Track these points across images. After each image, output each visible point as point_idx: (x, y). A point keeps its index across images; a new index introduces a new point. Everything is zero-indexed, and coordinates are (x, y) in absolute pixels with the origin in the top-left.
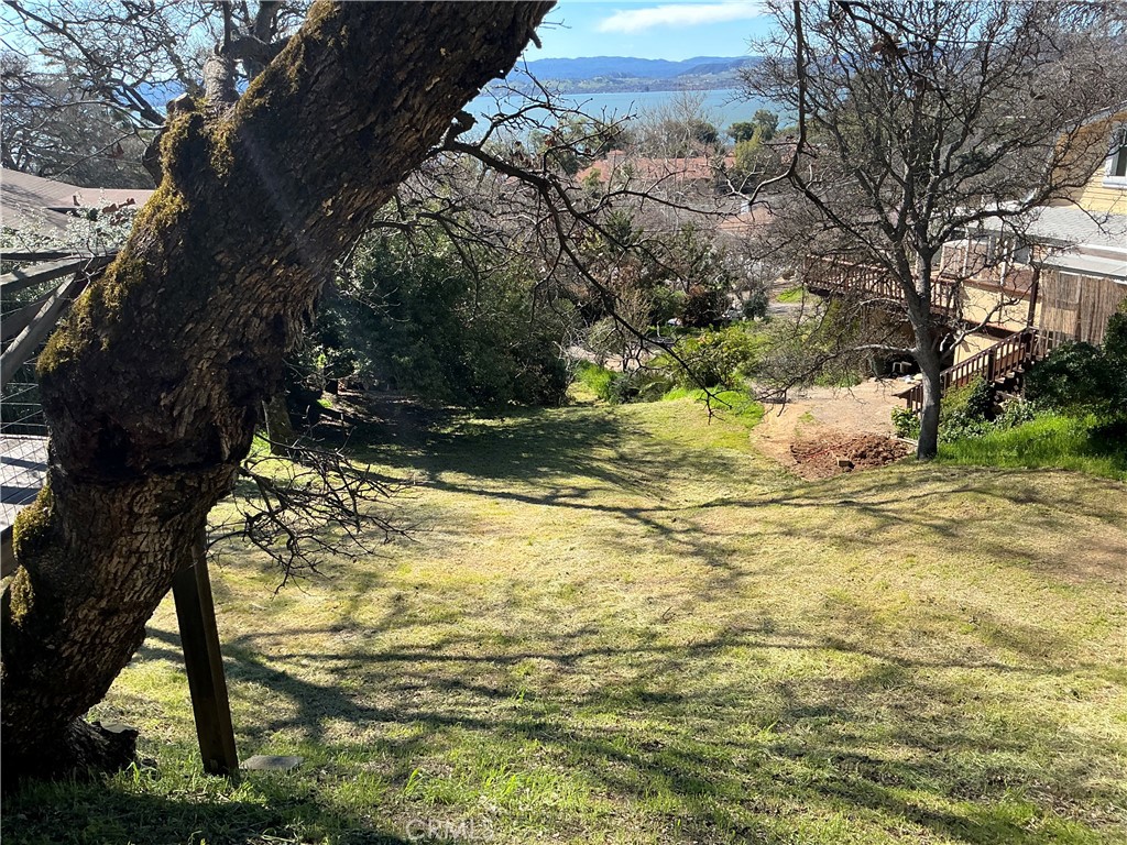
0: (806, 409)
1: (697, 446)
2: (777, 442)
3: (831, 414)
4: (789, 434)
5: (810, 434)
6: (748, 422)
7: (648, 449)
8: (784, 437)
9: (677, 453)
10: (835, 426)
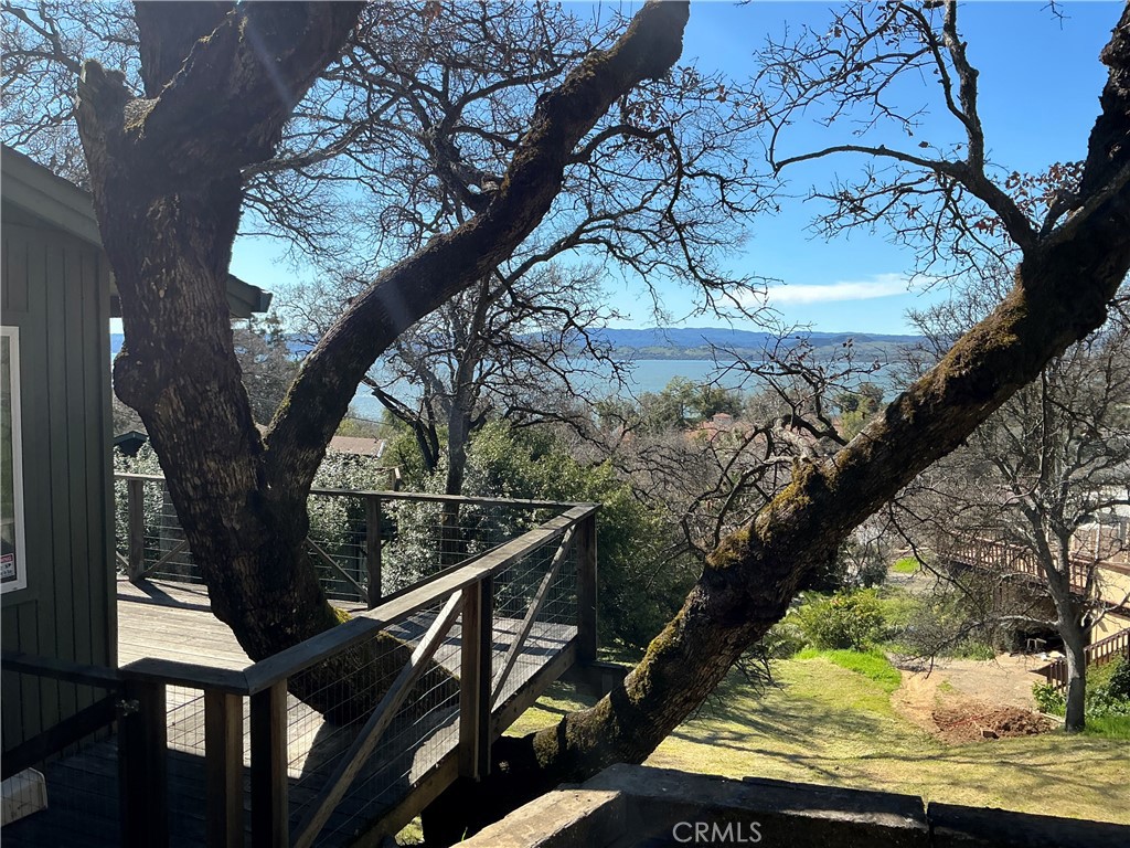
0: (944, 678)
1: (837, 706)
2: (918, 709)
3: (969, 685)
4: (929, 701)
5: (951, 703)
6: (886, 686)
7: (788, 705)
8: (926, 704)
9: (819, 711)
10: (974, 697)
